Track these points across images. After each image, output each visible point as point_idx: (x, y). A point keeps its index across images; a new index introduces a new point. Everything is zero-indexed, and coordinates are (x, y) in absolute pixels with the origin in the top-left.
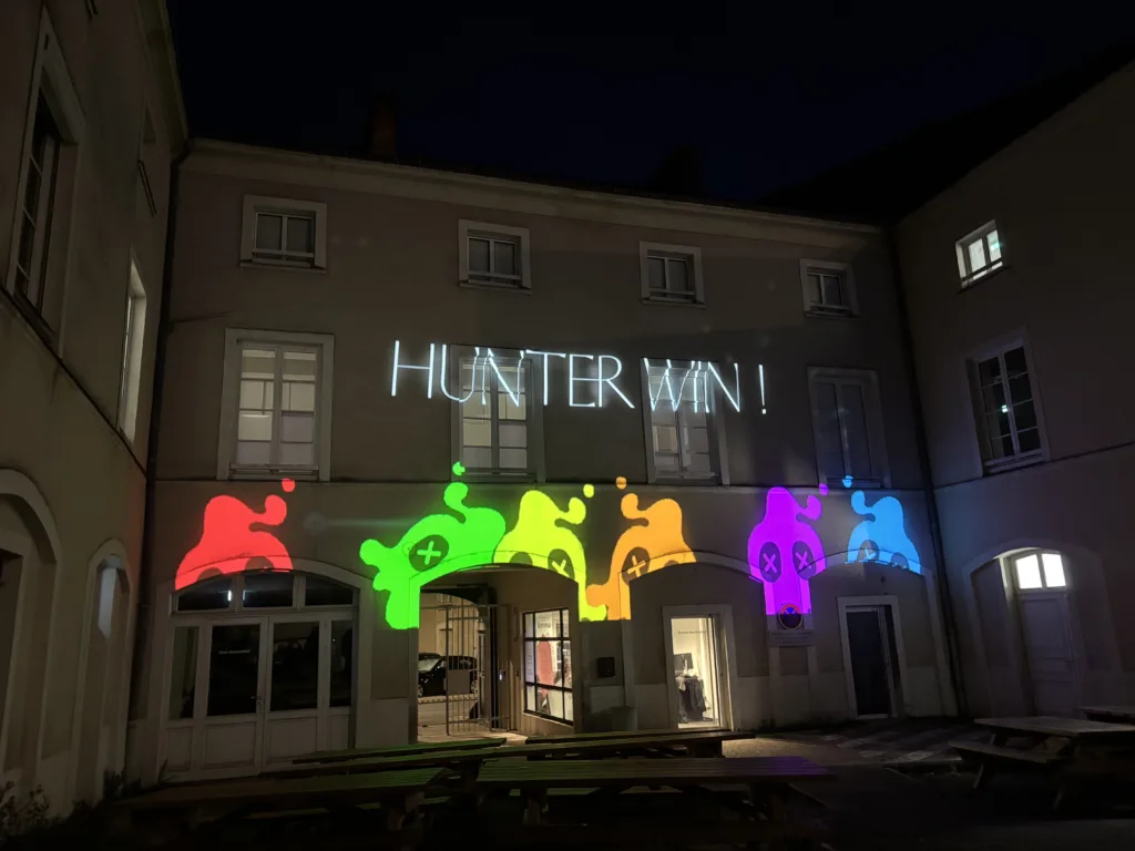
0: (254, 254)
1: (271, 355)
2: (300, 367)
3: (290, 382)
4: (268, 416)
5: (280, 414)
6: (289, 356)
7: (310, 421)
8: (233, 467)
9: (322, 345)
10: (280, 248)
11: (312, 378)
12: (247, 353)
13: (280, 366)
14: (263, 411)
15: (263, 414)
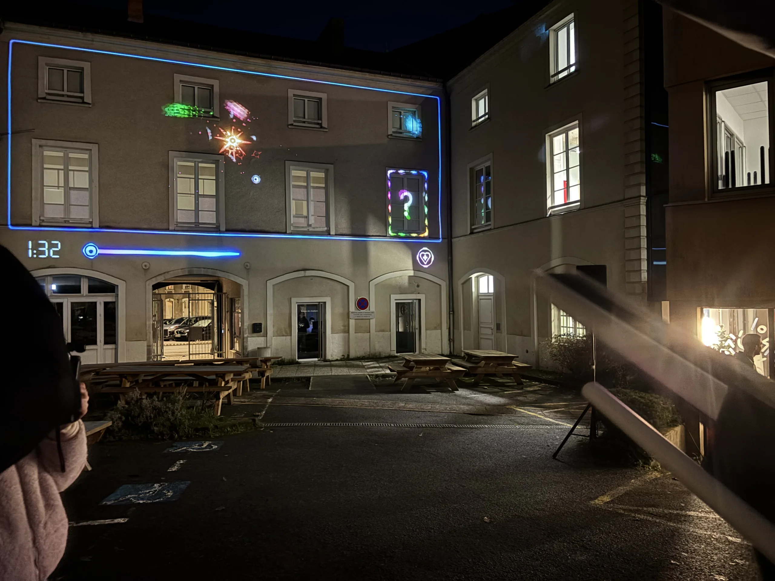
0: (46, 93)
1: (62, 154)
2: (79, 162)
3: (74, 170)
4: (62, 190)
5: (68, 189)
6: (71, 155)
7: (87, 193)
8: (42, 218)
9: (91, 150)
10: (63, 91)
11: (87, 169)
12: (46, 153)
13: (67, 161)
14: (58, 187)
15: (58, 189)
